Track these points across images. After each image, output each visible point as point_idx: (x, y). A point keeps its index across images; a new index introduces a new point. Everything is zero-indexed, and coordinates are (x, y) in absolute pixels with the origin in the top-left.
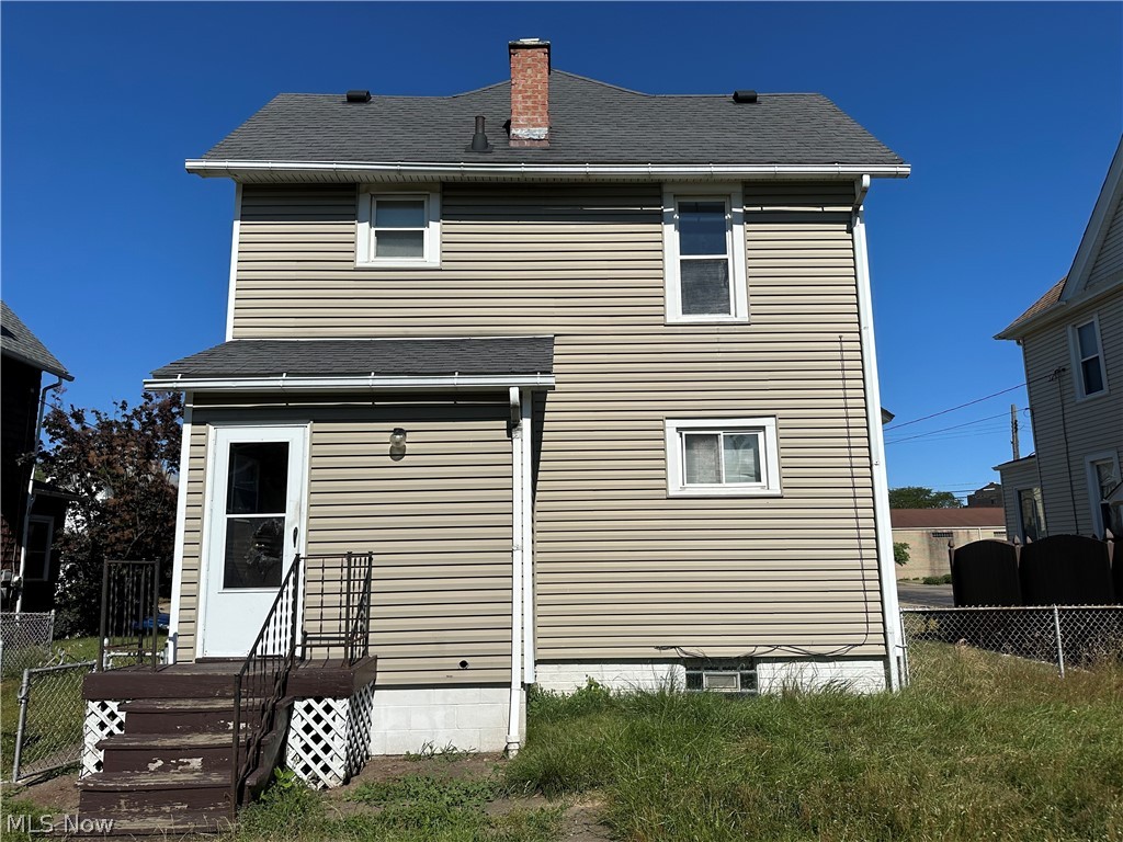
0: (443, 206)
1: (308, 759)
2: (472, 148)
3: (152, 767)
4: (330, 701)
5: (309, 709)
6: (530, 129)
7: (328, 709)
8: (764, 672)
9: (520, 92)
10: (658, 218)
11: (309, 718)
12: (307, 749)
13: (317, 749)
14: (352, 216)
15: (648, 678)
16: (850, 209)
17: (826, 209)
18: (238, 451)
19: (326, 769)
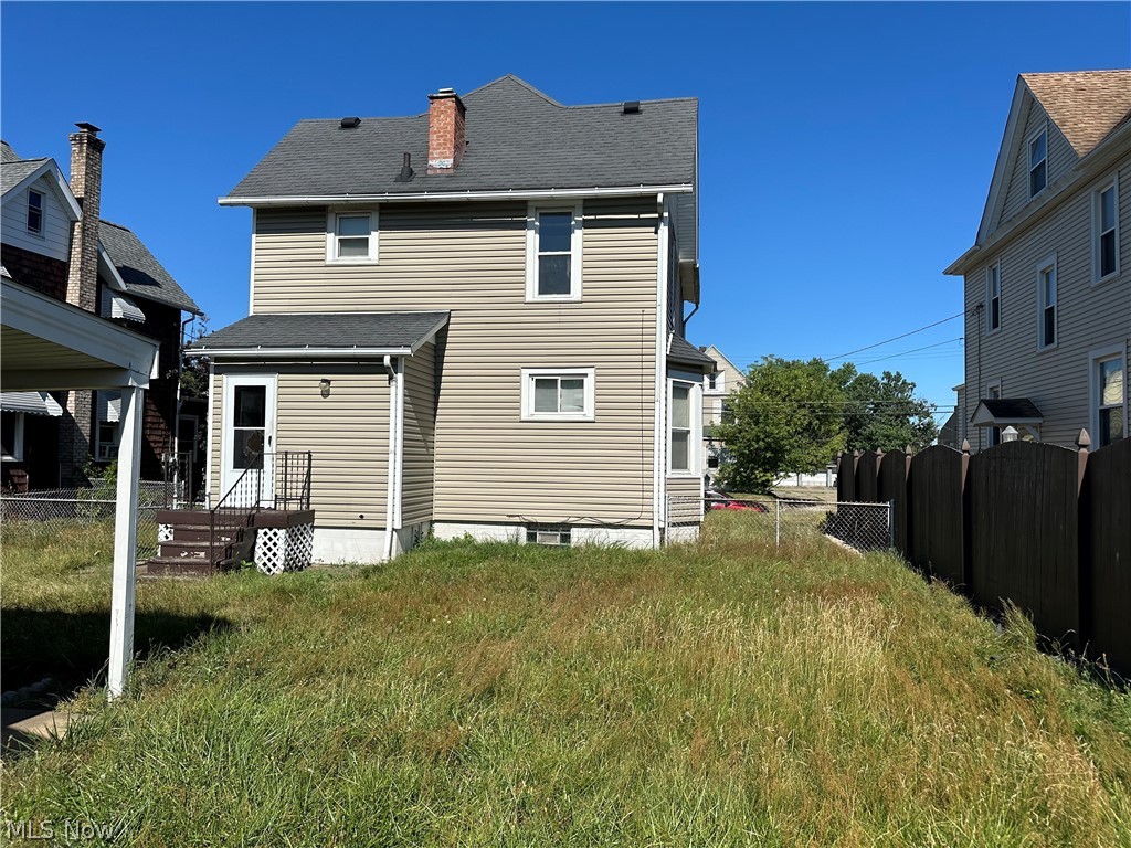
0: (380, 220)
1: (265, 559)
2: (400, 179)
3: (183, 555)
4: (276, 530)
5: (266, 534)
6: (441, 160)
7: (275, 534)
8: (574, 532)
9: (435, 132)
10: (523, 226)
11: (266, 539)
12: (265, 554)
13: (270, 554)
14: (323, 229)
15: (502, 534)
16: (657, 215)
17: (641, 216)
18: (239, 390)
19: (274, 565)
